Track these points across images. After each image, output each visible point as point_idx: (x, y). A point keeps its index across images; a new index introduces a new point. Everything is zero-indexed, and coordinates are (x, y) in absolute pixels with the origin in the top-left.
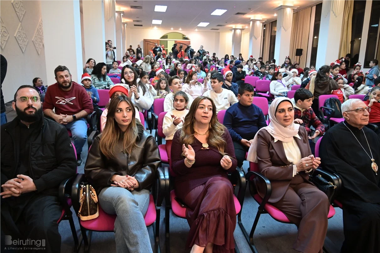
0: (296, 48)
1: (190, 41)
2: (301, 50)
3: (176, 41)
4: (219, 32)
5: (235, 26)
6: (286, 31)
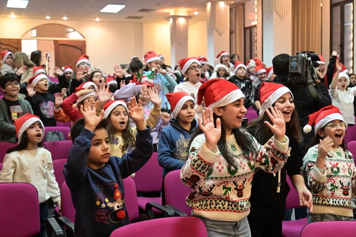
1: (85, 41)
3: (58, 41)
4: (142, 23)
5: (175, 12)
6: (282, 18)
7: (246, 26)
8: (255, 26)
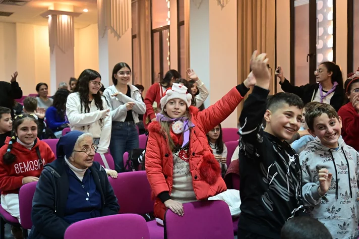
5: (55, 5)
6: (223, 7)
7: (153, 28)
8: (168, 27)
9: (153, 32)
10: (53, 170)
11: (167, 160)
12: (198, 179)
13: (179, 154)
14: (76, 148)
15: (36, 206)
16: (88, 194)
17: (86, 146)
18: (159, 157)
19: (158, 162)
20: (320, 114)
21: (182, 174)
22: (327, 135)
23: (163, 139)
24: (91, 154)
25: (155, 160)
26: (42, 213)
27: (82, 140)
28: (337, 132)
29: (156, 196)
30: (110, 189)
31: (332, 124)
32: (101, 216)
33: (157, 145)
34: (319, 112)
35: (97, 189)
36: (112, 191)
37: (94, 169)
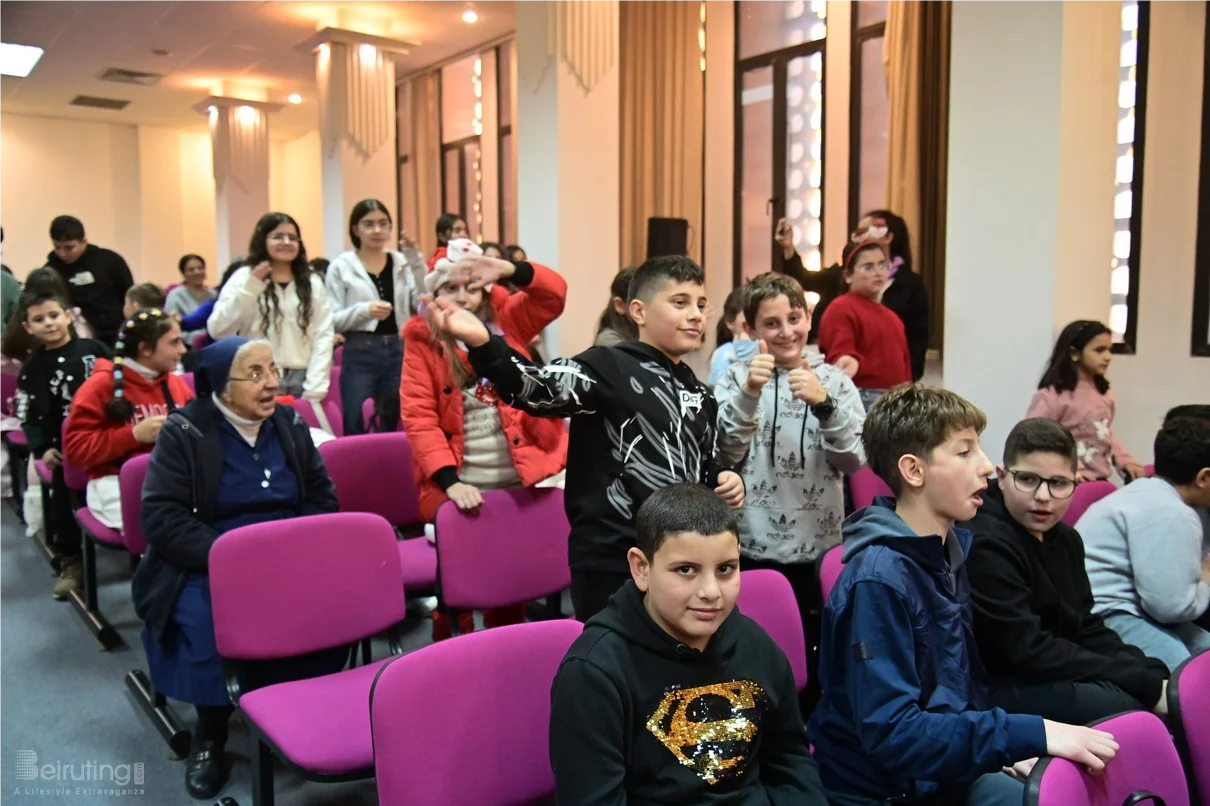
0: (648, 213)
2: (682, 225)
5: (226, 85)
6: (587, 90)
7: (447, 140)
8: (476, 139)
9: (444, 148)
10: (185, 420)
11: (449, 401)
12: (520, 443)
13: (477, 393)
14: (234, 373)
15: (149, 499)
16: (268, 473)
17: (257, 368)
18: (430, 392)
19: (429, 406)
20: (773, 295)
21: (485, 432)
22: (780, 341)
23: (437, 356)
24: (269, 385)
25: (424, 402)
26: (164, 512)
27: (247, 355)
28: (799, 335)
29: (428, 476)
30: (320, 464)
31: (793, 319)
32: (298, 515)
33: (425, 370)
34: (772, 291)
35: (289, 463)
36: (322, 468)
37: (282, 422)
